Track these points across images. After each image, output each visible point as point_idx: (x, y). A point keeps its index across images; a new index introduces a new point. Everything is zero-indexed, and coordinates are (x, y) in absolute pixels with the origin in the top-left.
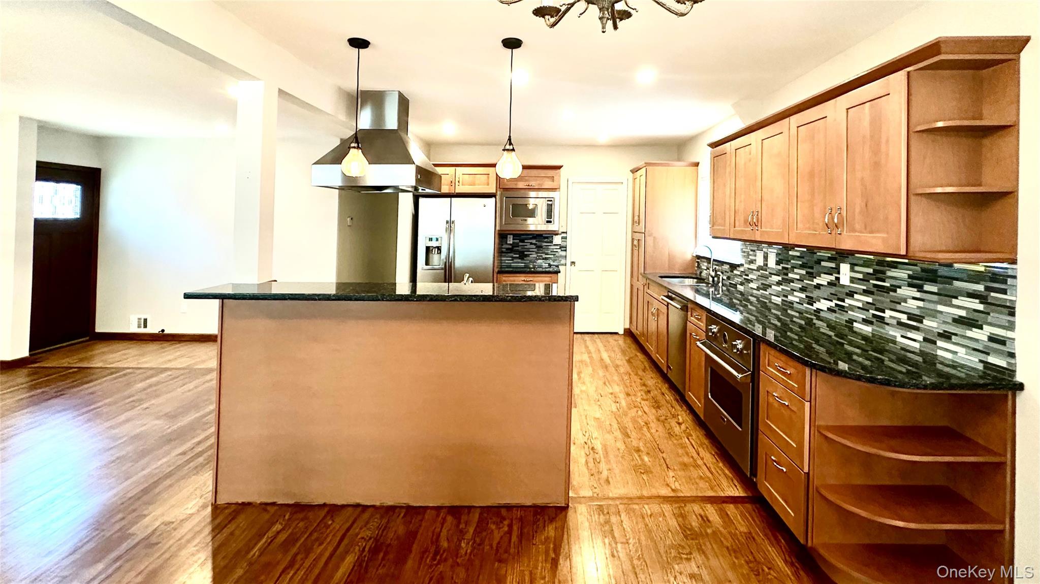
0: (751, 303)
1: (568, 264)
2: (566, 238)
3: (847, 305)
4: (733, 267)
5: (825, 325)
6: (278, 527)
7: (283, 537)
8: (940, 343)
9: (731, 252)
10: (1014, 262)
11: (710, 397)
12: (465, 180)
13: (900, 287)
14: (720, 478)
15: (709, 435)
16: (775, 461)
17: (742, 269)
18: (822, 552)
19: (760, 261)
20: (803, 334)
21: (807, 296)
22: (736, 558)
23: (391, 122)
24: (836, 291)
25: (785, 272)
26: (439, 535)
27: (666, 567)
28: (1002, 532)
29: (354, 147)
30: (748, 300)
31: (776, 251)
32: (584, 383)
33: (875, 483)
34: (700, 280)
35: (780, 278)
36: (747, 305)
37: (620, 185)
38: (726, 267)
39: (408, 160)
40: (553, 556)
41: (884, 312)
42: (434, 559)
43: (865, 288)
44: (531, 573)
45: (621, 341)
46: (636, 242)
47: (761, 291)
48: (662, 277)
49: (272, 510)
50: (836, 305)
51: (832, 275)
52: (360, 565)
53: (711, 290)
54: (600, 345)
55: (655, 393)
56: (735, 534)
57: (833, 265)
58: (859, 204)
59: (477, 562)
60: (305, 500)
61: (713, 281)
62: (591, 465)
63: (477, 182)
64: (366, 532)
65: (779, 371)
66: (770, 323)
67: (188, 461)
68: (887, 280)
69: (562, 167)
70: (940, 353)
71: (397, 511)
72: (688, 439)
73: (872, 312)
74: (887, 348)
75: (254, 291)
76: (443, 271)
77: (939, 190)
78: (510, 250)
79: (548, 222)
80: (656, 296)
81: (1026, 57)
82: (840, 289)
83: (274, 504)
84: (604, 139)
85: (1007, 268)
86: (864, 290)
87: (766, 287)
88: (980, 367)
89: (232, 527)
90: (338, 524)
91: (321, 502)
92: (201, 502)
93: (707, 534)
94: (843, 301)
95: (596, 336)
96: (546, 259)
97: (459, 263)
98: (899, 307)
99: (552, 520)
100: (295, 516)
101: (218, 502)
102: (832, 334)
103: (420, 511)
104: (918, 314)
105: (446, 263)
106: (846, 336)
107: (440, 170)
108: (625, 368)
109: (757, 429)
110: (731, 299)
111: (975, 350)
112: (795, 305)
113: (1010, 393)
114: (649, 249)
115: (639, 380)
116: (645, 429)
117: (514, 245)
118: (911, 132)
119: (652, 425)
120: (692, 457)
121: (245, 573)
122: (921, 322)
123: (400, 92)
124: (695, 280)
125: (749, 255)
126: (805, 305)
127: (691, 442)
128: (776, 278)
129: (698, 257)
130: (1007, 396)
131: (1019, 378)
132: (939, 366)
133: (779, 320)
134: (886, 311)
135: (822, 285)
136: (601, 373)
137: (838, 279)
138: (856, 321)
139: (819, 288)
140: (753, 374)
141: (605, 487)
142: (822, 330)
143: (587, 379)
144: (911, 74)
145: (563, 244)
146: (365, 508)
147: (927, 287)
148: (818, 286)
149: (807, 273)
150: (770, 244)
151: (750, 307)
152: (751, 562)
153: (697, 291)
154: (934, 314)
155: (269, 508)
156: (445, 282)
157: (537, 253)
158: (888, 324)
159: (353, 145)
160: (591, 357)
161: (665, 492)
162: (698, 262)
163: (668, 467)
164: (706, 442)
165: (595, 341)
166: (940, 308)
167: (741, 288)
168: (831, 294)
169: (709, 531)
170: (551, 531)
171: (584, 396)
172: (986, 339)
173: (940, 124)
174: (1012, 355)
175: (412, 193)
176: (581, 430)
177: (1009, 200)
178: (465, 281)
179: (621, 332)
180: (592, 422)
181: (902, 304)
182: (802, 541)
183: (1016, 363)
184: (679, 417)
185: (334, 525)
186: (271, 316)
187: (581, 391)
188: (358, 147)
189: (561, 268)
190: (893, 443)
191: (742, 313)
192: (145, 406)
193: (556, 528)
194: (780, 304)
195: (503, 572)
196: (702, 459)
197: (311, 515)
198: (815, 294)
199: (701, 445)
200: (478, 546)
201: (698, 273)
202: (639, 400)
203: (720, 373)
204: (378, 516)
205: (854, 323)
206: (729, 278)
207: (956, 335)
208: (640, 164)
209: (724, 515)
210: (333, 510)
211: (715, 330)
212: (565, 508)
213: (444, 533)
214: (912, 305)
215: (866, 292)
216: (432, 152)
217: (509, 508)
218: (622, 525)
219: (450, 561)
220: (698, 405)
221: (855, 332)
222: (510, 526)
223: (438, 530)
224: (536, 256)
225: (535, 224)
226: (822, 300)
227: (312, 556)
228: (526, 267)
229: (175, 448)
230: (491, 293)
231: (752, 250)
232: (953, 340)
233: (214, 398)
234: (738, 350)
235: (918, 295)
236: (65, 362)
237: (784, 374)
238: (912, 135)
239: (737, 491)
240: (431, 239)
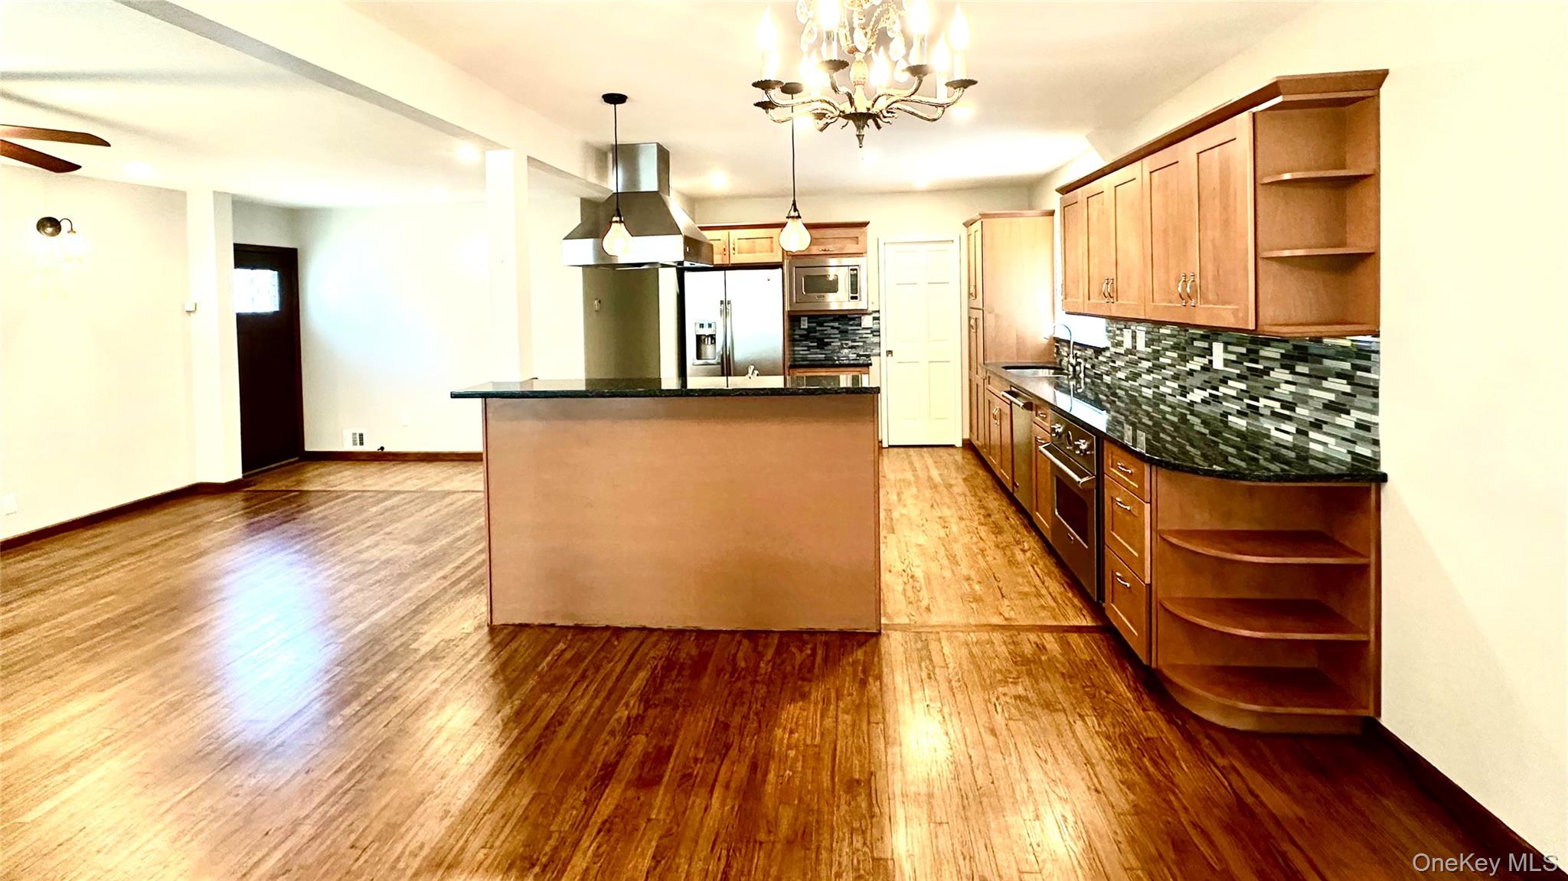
0: (1119, 398)
1: (884, 354)
2: (878, 319)
3: (1221, 395)
4: (1098, 351)
5: (1199, 421)
6: (561, 646)
7: (568, 655)
8: (1312, 435)
9: (1093, 332)
10: (1377, 335)
11: (1057, 513)
12: (740, 245)
13: (1273, 369)
14: (1066, 607)
15: (1060, 563)
16: (1120, 577)
17: (1108, 354)
18: (1166, 672)
19: (1128, 344)
20: (1175, 434)
21: (1179, 386)
22: (1071, 683)
23: (648, 182)
24: (1210, 377)
25: (1156, 355)
26: (735, 656)
27: (987, 687)
28: (1367, 643)
29: (616, 222)
30: (1115, 394)
31: (1144, 329)
32: (905, 506)
33: (1229, 596)
34: (1059, 370)
35: (1150, 364)
36: (1114, 402)
37: (949, 245)
38: (1090, 352)
39: (674, 229)
40: (862, 676)
41: (1258, 401)
42: (732, 675)
43: (1238, 372)
44: (837, 691)
45: (958, 457)
46: (973, 322)
47: (1130, 382)
48: (1006, 368)
49: (553, 631)
50: (1211, 395)
51: (1205, 357)
52: (654, 680)
53: (1073, 383)
54: (930, 462)
55: (996, 516)
56: (1074, 662)
57: (1206, 345)
58: (1210, 269)
59: (779, 681)
60: (587, 622)
61: (1074, 370)
62: (910, 593)
63: (757, 248)
64: (657, 652)
65: (1121, 471)
66: (1140, 422)
67: (454, 584)
68: (1260, 361)
69: (868, 223)
70: (1312, 446)
71: (688, 633)
72: (1033, 568)
73: (1247, 401)
74: (1261, 444)
75: (517, 389)
76: (719, 366)
77: (1287, 253)
78: (806, 337)
79: (852, 298)
80: (996, 392)
81: (1387, 93)
82: (1215, 375)
83: (553, 625)
84: (922, 184)
85: (1371, 342)
86: (1238, 374)
87: (1135, 376)
88: (1348, 458)
89: (514, 645)
90: (624, 645)
91: (602, 623)
92: (476, 623)
93: (1040, 660)
94: (1217, 389)
95: (925, 449)
96: (852, 347)
97: (739, 355)
98: (1272, 394)
99: (860, 645)
100: (577, 637)
101: (494, 623)
102: (1206, 431)
103: (715, 634)
104: (1291, 400)
105: (722, 355)
106: (1221, 433)
107: (709, 235)
108: (960, 487)
109: (1104, 543)
110: (1097, 394)
111: (1343, 439)
112: (1169, 398)
113: (1373, 486)
114: (990, 331)
115: (978, 503)
116: (980, 556)
117: (810, 330)
118: (1257, 185)
119: (988, 552)
120: (1035, 586)
121: (538, 683)
122: (1293, 410)
123: (658, 145)
124: (1052, 371)
125: (1115, 335)
126: (1178, 397)
127: (1036, 572)
128: (1146, 365)
129: (1057, 340)
130: (1369, 490)
131: (1383, 469)
132: (1312, 462)
133: (1151, 418)
134: (1261, 399)
135: (1195, 371)
136: (928, 493)
137: (1211, 362)
138: (1230, 414)
139: (1192, 375)
140: (1098, 476)
141: (925, 614)
142: (1197, 428)
143: (910, 501)
144: (1258, 117)
145: (876, 327)
146: (652, 631)
147: (1299, 369)
148: (1191, 373)
149: (1180, 356)
150: (1139, 321)
151: (1118, 403)
152: (1087, 686)
153: (1058, 386)
154: (1305, 400)
155: (549, 629)
156: (723, 375)
157: (840, 340)
158: (1262, 415)
159: (615, 219)
160: (916, 476)
161: (996, 620)
162: (1057, 347)
163: (1003, 596)
164: (1056, 571)
165: (923, 457)
166: (1312, 392)
167: (1107, 379)
168: (1205, 381)
169: (1043, 658)
170: (860, 654)
171: (905, 521)
172: (1352, 425)
173: (1287, 176)
174: (1376, 442)
175: (674, 269)
176: (900, 557)
177: (1370, 262)
178: (750, 374)
179: (959, 444)
180: (914, 550)
181: (1276, 389)
182: (1145, 661)
183: (1379, 452)
184: (1025, 544)
185: (621, 646)
186: (538, 416)
187: (902, 515)
188: (621, 222)
189: (874, 360)
190: (1240, 546)
191: (1108, 411)
192: (388, 530)
193: (865, 652)
194: (1151, 397)
195: (807, 689)
196: (1047, 588)
197: (595, 636)
198: (1189, 381)
199: (1049, 574)
200: (777, 666)
201: (1058, 361)
202: (976, 524)
203: (1066, 482)
204: (667, 638)
205: (1229, 417)
206: (1093, 367)
207: (1326, 423)
208: (975, 215)
209: (1065, 645)
210: (618, 632)
211: (1060, 430)
212: (878, 634)
213: (740, 655)
214: (1285, 390)
215: (1241, 378)
216: (697, 211)
217: (812, 633)
218: (942, 651)
219: (749, 679)
220: (1045, 524)
221: (1231, 428)
222: (814, 650)
223: (733, 651)
224: (839, 344)
225: (837, 301)
226: (1196, 390)
227: (602, 673)
228: (826, 359)
229: (434, 572)
230: (782, 386)
231: (1118, 329)
232: (1324, 430)
233: (483, 512)
234: (1081, 451)
235: (1290, 378)
236: (282, 485)
237: (1126, 474)
238: (1259, 187)
239: (1087, 621)
240: (702, 326)
